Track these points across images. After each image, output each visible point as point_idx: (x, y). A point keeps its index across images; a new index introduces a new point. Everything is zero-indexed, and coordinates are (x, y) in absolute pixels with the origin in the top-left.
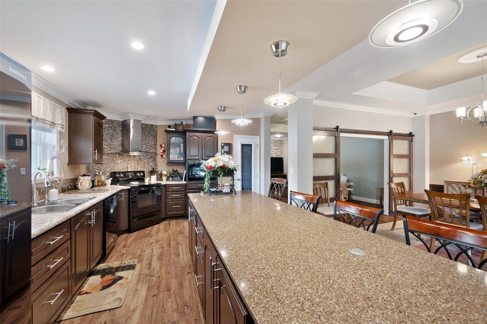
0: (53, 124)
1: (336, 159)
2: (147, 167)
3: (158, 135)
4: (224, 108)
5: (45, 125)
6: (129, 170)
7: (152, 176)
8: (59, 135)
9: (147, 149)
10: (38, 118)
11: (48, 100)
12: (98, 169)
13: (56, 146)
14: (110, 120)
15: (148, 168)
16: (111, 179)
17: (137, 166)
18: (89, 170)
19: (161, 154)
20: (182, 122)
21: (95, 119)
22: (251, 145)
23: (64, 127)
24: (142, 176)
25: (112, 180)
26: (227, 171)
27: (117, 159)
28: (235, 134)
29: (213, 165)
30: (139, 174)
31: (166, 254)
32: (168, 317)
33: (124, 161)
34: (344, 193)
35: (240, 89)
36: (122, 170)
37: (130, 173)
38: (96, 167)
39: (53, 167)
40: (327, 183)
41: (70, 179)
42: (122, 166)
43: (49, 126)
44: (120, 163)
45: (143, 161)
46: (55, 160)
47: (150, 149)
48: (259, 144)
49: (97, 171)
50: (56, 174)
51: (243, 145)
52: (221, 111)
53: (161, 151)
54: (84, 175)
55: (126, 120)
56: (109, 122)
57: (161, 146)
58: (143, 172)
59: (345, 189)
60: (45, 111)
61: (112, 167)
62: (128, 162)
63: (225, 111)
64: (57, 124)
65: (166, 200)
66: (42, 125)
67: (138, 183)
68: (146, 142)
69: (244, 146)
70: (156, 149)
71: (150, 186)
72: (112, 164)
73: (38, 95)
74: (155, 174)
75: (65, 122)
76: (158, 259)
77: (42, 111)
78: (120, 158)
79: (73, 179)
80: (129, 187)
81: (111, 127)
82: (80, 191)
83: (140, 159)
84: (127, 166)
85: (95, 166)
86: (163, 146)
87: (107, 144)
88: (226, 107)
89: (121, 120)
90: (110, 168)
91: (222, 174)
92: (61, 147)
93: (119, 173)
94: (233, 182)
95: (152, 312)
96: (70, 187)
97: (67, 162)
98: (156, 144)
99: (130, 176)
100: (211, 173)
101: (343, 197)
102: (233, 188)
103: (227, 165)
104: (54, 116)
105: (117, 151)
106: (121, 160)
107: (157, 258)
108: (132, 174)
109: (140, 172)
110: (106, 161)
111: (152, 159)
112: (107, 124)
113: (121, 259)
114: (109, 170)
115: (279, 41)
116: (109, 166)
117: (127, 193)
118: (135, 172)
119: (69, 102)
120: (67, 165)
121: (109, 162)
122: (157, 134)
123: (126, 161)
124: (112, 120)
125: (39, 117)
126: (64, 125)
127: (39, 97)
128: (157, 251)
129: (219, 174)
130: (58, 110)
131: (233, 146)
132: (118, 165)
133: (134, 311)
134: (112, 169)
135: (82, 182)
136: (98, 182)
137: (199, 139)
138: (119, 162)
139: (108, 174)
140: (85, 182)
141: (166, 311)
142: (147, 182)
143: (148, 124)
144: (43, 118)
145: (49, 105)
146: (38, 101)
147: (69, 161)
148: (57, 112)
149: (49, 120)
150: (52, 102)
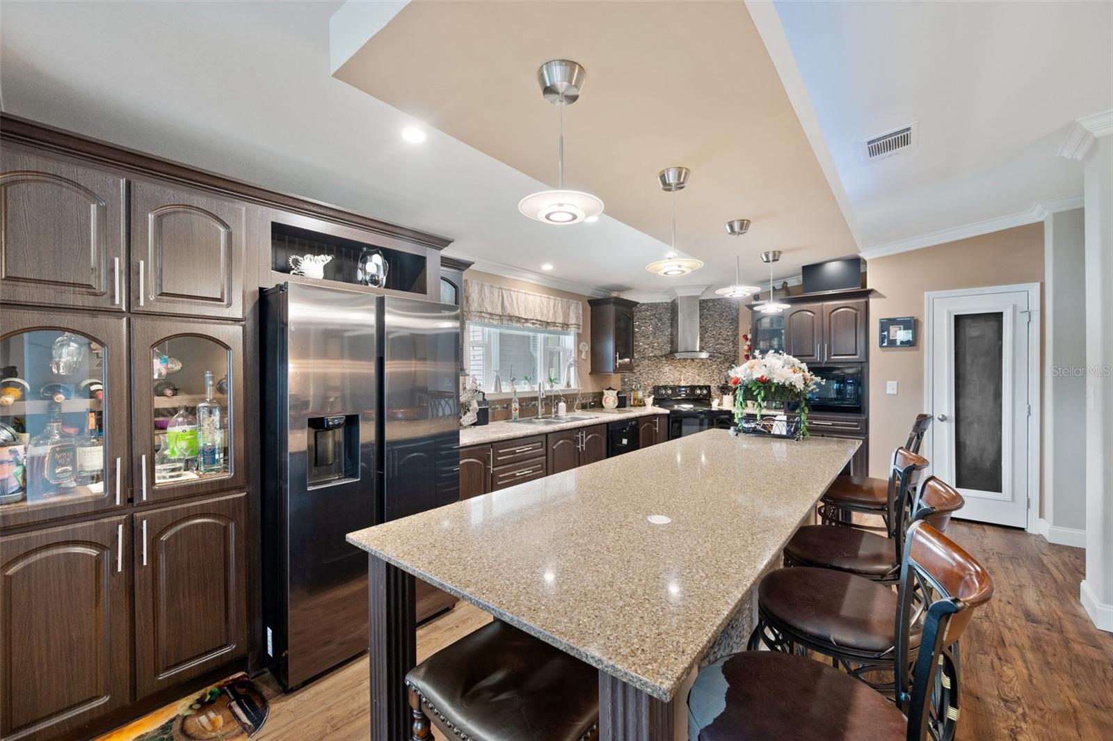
0: (565, 326)
2: (716, 378)
3: (740, 316)
4: (774, 255)
5: (555, 328)
6: (683, 383)
7: (724, 396)
8: (576, 337)
9: (716, 345)
10: (548, 323)
11: (559, 298)
12: (635, 381)
13: (573, 352)
14: (652, 304)
15: (718, 381)
16: (653, 396)
17: (698, 377)
18: (624, 382)
19: (746, 353)
20: (785, 283)
21: (616, 309)
23: (581, 327)
24: (706, 395)
25: (654, 399)
27: (663, 366)
28: (927, 291)
30: (698, 392)
33: (675, 369)
36: (671, 384)
37: (684, 389)
38: (632, 378)
39: (570, 378)
41: (593, 393)
42: (672, 376)
43: (560, 329)
44: (668, 371)
45: (709, 368)
46: (572, 369)
47: (722, 344)
49: (634, 383)
50: (574, 386)
51: (959, 319)
52: (768, 261)
53: (746, 347)
54: (610, 389)
55: (675, 300)
56: (651, 307)
57: (745, 337)
58: (708, 388)
60: (555, 313)
61: (656, 378)
62: (682, 369)
64: (572, 325)
66: (553, 328)
67: (692, 406)
68: (714, 333)
70: (735, 343)
71: (721, 412)
72: (657, 374)
73: (546, 296)
74: (731, 393)
75: (581, 320)
77: (551, 312)
78: (668, 362)
79: (597, 393)
80: (668, 412)
81: (654, 315)
82: (604, 410)
83: (703, 364)
84: (679, 376)
86: (749, 336)
89: (669, 301)
90: (652, 380)
91: (763, 395)
92: (579, 352)
93: (665, 387)
96: (593, 404)
97: (590, 371)
98: (737, 335)
99: (683, 394)
103: (769, 377)
104: (566, 315)
105: (664, 352)
106: (670, 367)
108: (686, 391)
109: (701, 388)
110: (647, 369)
114: (650, 383)
116: (651, 376)
117: (666, 420)
118: (693, 388)
119: (588, 293)
120: (590, 374)
121: (651, 370)
122: (738, 314)
123: (678, 368)
124: (655, 304)
125: (549, 321)
126: (581, 324)
127: (549, 298)
130: (572, 307)
131: (922, 323)
132: (666, 374)
134: (655, 380)
135: (606, 398)
136: (635, 400)
137: (814, 317)
138: (667, 369)
139: (650, 389)
140: (610, 399)
142: (715, 406)
143: (718, 299)
144: (553, 321)
145: (560, 305)
146: (548, 303)
147: (592, 370)
148: (571, 311)
149: (560, 322)
150: (565, 300)
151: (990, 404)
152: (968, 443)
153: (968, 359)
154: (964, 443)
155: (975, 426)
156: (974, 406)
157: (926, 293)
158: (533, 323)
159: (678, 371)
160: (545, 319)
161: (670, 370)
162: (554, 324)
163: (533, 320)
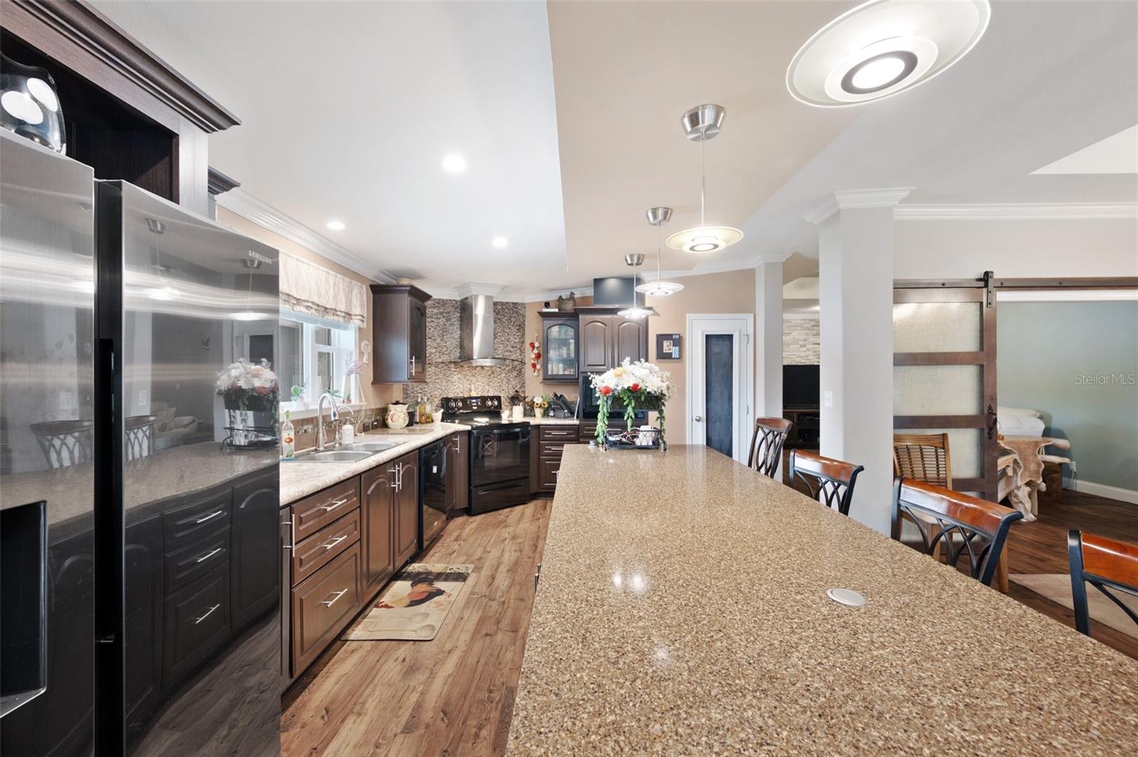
0: (347, 316)
1: (982, 367)
2: (505, 388)
3: (526, 323)
4: (639, 258)
5: (336, 318)
6: (474, 394)
7: (514, 407)
8: (358, 333)
9: (506, 351)
10: (326, 308)
11: (340, 276)
12: (421, 393)
13: (354, 353)
14: (439, 300)
15: (507, 391)
16: (442, 410)
17: (487, 387)
18: (407, 394)
19: (533, 362)
20: (572, 293)
21: (411, 301)
22: (730, 337)
23: (365, 320)
24: (496, 407)
25: (443, 414)
26: (643, 399)
27: (452, 373)
28: (688, 313)
29: (612, 386)
30: (490, 403)
31: (525, 564)
32: (502, 677)
33: (465, 377)
34: (1026, 469)
35: (655, 217)
36: (461, 395)
37: (474, 401)
38: (417, 389)
39: (349, 389)
40: (944, 436)
41: (377, 409)
42: (461, 386)
43: (341, 320)
44: (457, 380)
45: (499, 377)
46: (353, 376)
47: (511, 352)
48: (751, 332)
49: (420, 395)
50: (355, 401)
51: (708, 337)
52: (631, 265)
53: (533, 356)
54: (397, 403)
55: (467, 298)
56: (438, 303)
57: (532, 345)
58: (499, 398)
59: (1031, 458)
60: (336, 296)
61: (443, 389)
62: (471, 378)
63: (641, 264)
64: (356, 315)
65: (539, 457)
66: (332, 318)
67: (487, 420)
68: (503, 339)
69: (713, 341)
70: (522, 351)
71: (512, 425)
72: (445, 384)
73: (325, 269)
74: (521, 404)
75: (366, 310)
76: (508, 571)
77: (331, 294)
78: (458, 370)
79: (380, 409)
80: (469, 428)
81: (442, 313)
82: (391, 431)
83: (493, 373)
84: (469, 386)
85: (417, 387)
86: (537, 345)
87: (435, 345)
88: (643, 256)
89: (458, 299)
90: (439, 390)
91: (633, 405)
92: (361, 353)
93: (455, 400)
94: (661, 424)
95: (478, 662)
96: (376, 423)
97: (372, 380)
98: (523, 342)
99: (474, 406)
100: (610, 402)
101: (1022, 480)
102: (662, 438)
103: (642, 386)
104: (349, 301)
105: (452, 357)
106: (459, 376)
107: (507, 568)
108: (477, 403)
109: (492, 398)
110: (433, 378)
111: (515, 373)
112: (434, 308)
113: (448, 559)
114: (439, 394)
115: (698, 107)
116: (438, 387)
117: (466, 438)
118: (484, 399)
119: (374, 275)
120: (372, 384)
121: (438, 379)
122: (524, 321)
123: (468, 377)
124: (443, 300)
125: (328, 307)
126: (365, 316)
127: (328, 273)
128: (510, 556)
129: (625, 404)
130: (356, 291)
131: (685, 340)
132: (454, 384)
133: (450, 652)
134: (443, 391)
135: (393, 415)
136: (421, 415)
137: (605, 329)
138: (456, 378)
139: (437, 401)
140: (398, 415)
141: (502, 666)
142: (505, 418)
143: (507, 303)
144: (333, 307)
145: (341, 285)
146: (327, 280)
147: (374, 378)
148: (354, 296)
149: (342, 310)
150: (347, 279)
151: (726, 407)
152: (713, 438)
153: (713, 370)
154: (711, 438)
155: (718, 424)
156: (716, 407)
157: (687, 315)
158: (308, 307)
159: (468, 380)
160: (322, 302)
161: (459, 379)
162: (334, 311)
163: (308, 301)
